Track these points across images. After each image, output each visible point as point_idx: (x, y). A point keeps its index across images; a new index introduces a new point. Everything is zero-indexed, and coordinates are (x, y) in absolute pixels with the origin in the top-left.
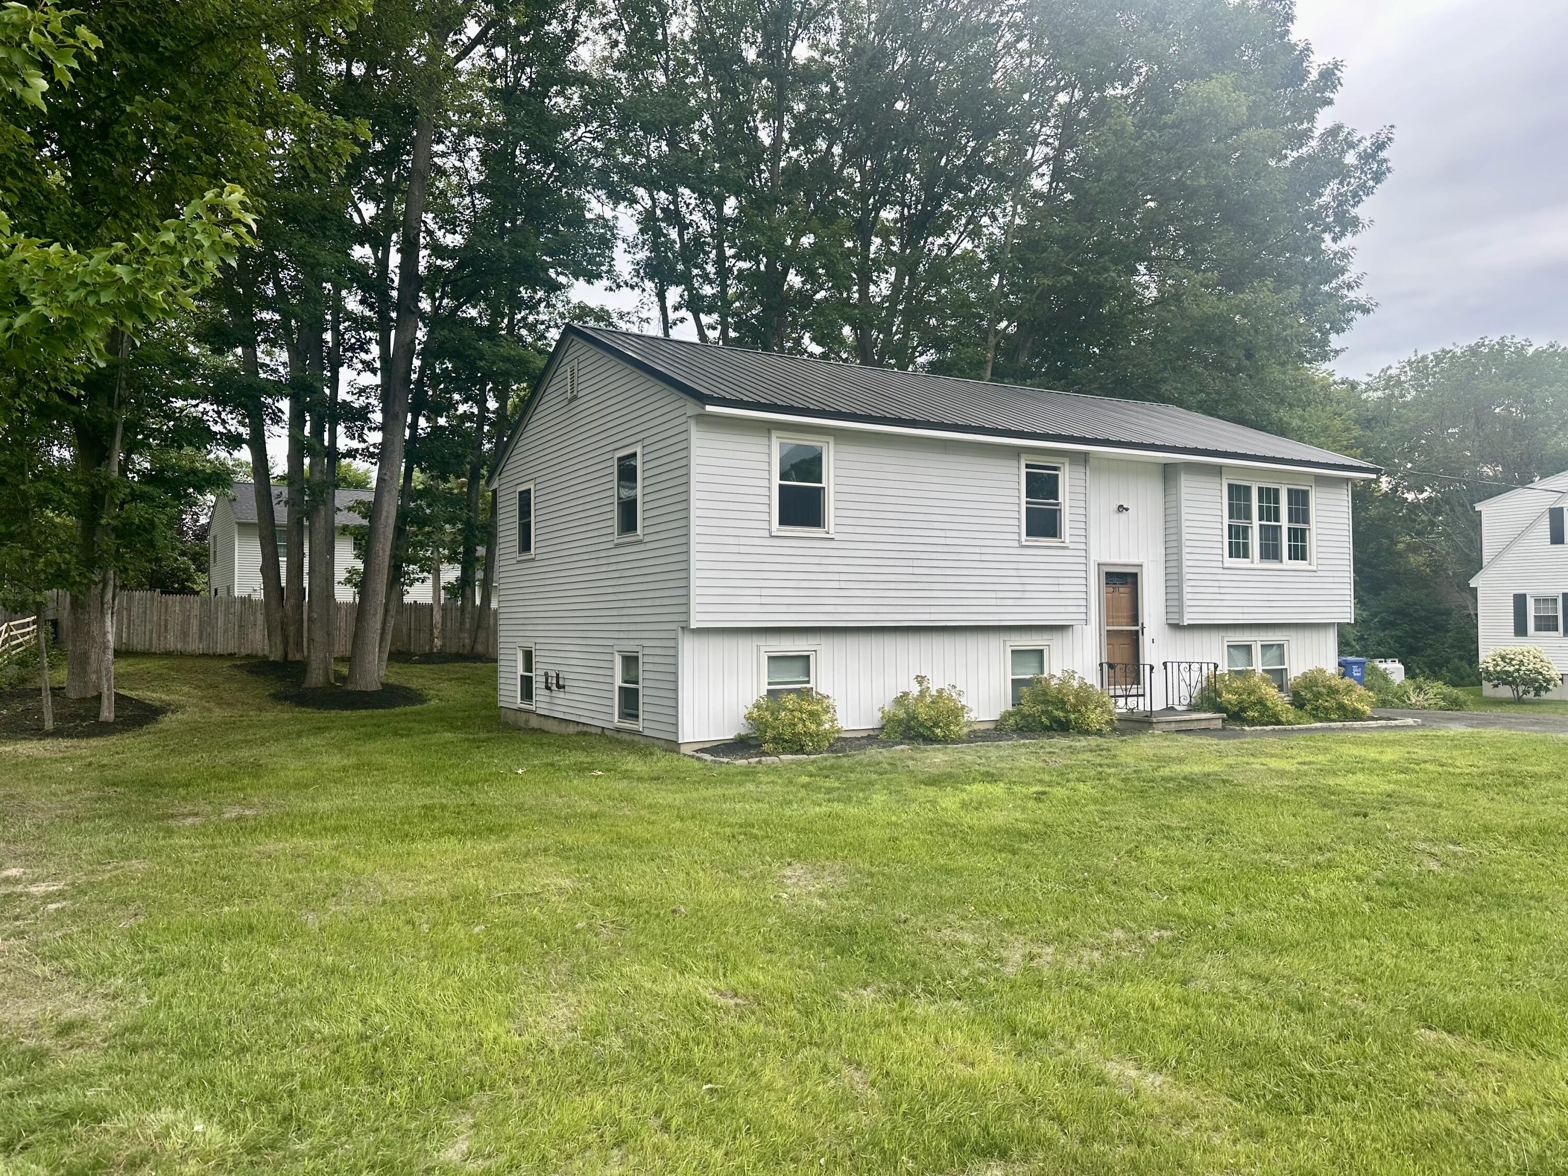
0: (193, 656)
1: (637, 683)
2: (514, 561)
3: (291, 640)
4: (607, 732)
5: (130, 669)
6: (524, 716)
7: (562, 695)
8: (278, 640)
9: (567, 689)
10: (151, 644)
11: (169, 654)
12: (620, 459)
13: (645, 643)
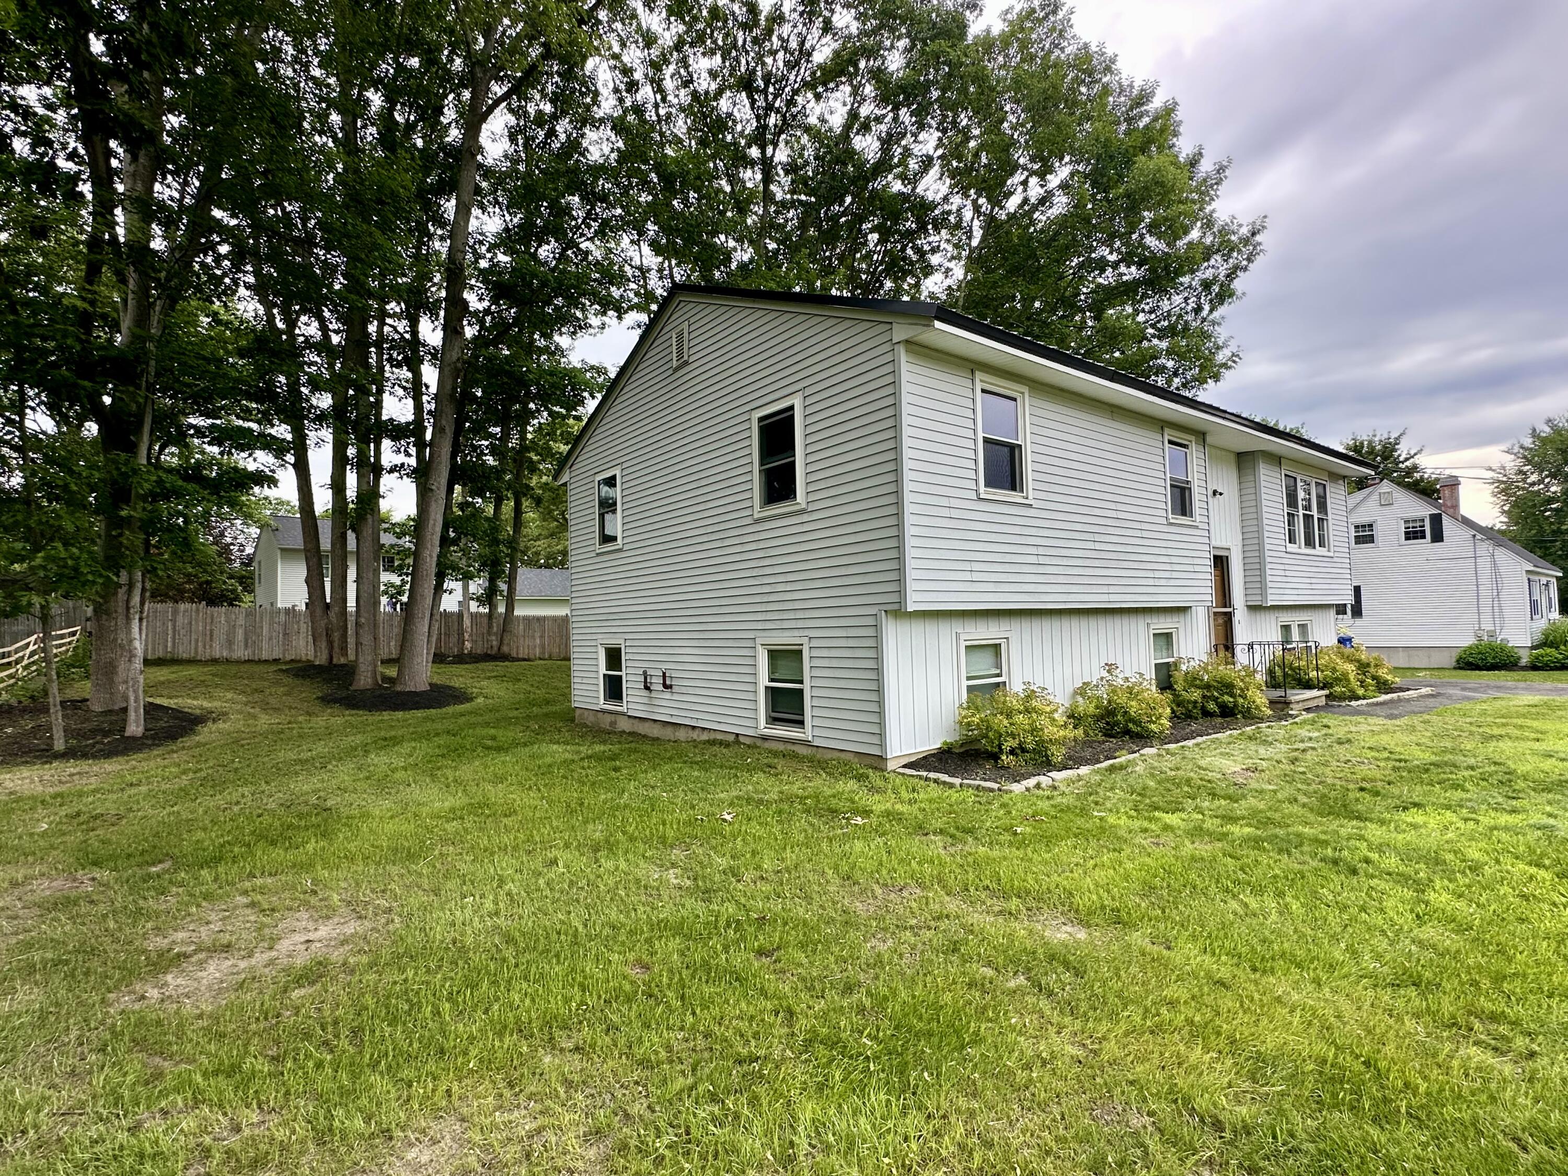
0: (239, 662)
1: (801, 682)
2: (593, 554)
3: (336, 645)
4: (741, 739)
5: (172, 677)
6: (608, 718)
7: (667, 695)
8: (324, 645)
9: (675, 689)
10: (196, 652)
11: (214, 661)
12: (761, 419)
13: (812, 633)
